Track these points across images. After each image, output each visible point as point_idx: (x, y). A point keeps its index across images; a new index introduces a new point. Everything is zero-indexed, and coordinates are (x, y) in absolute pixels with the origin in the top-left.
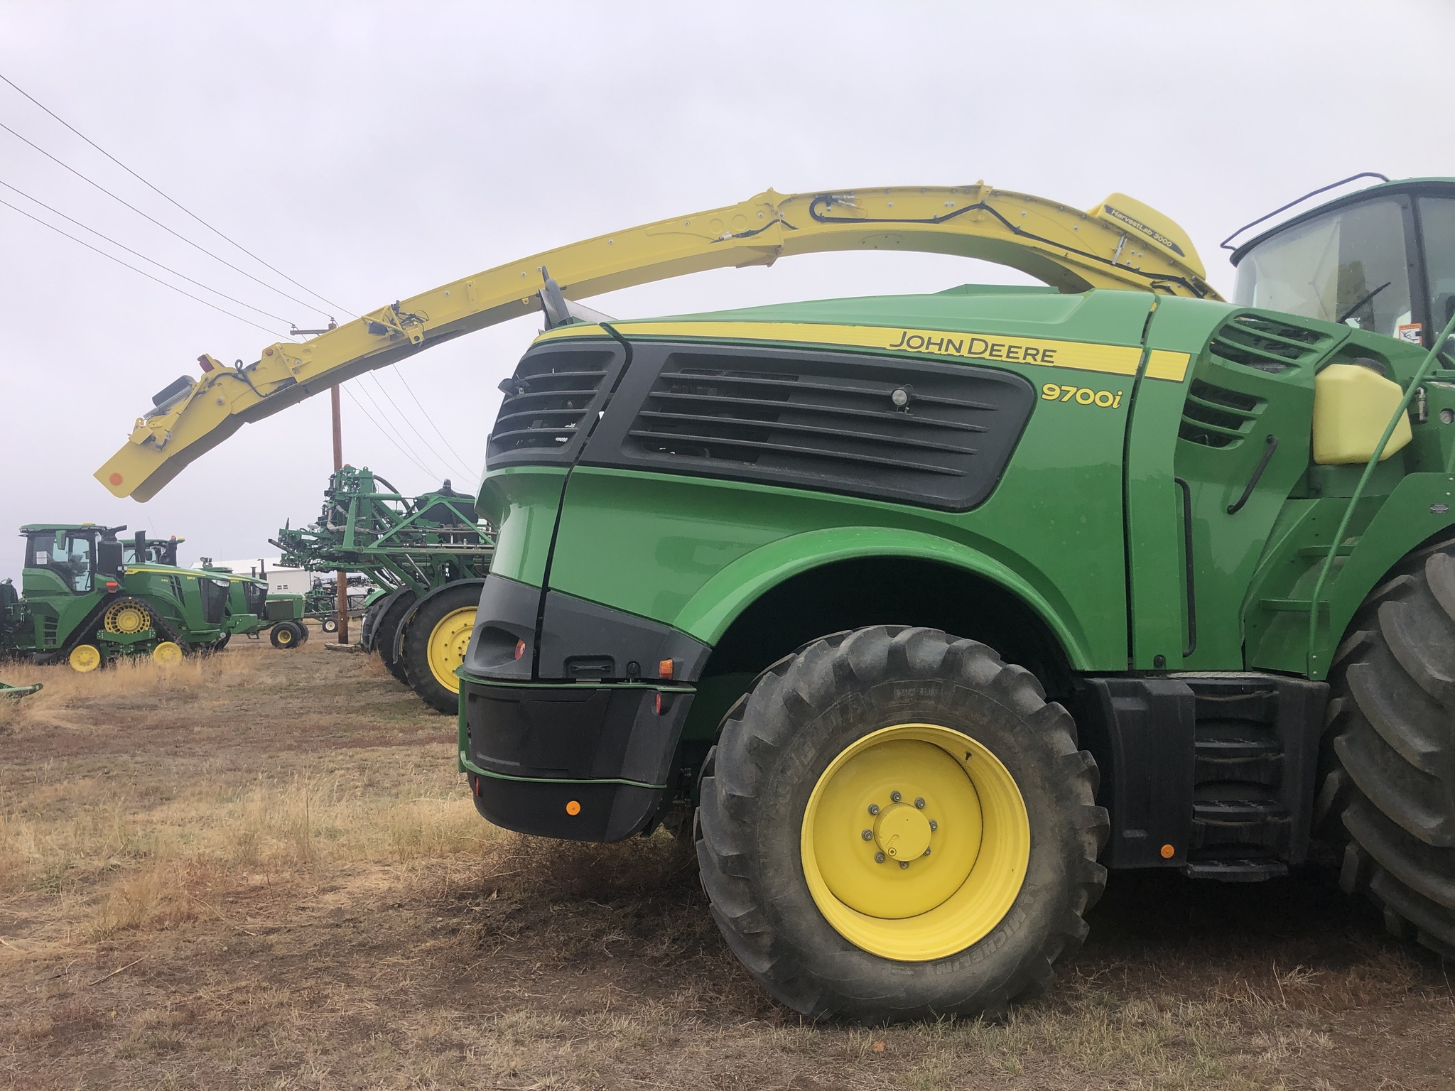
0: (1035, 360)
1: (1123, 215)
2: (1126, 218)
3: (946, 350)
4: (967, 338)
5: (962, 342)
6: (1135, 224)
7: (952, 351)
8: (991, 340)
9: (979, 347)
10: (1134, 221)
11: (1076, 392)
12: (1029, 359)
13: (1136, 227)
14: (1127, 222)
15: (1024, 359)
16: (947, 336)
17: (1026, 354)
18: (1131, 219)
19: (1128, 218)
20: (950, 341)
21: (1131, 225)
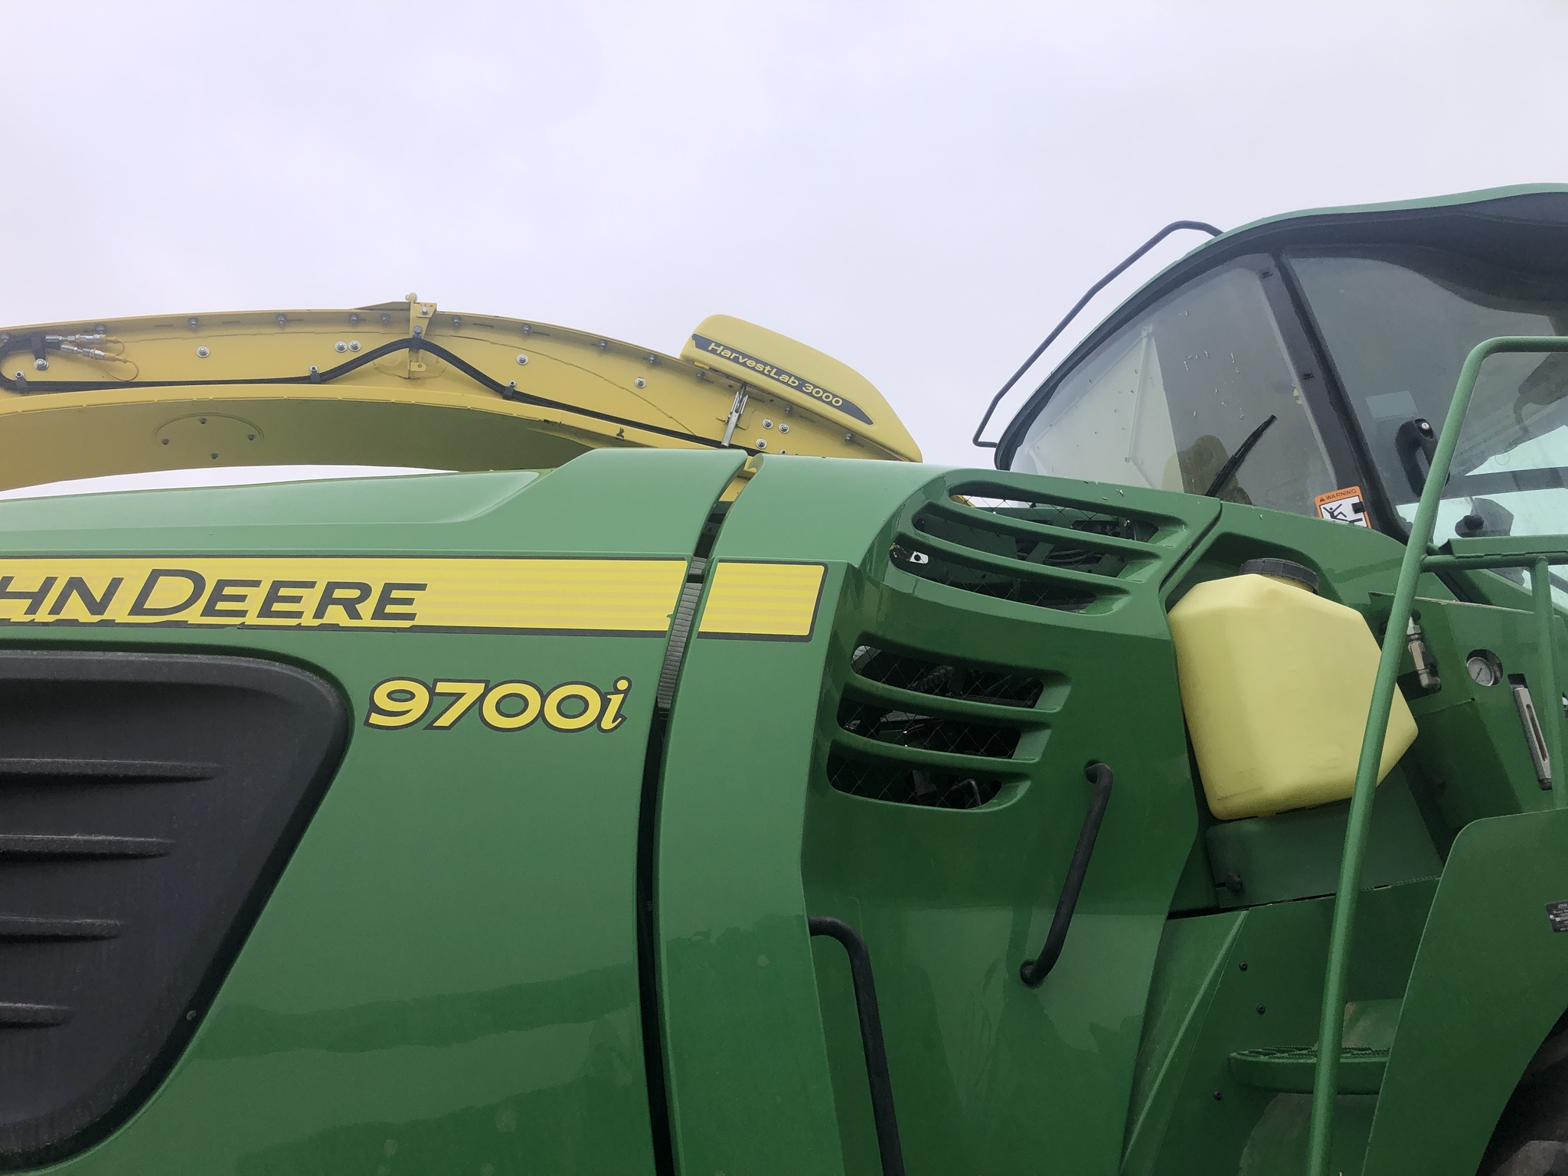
0: (354, 614)
1: (733, 351)
2: (739, 356)
3: (56, 609)
4: (135, 572)
5: (115, 583)
6: (760, 367)
7: (76, 609)
8: (213, 571)
9: (171, 592)
10: (758, 361)
11: (481, 699)
12: (336, 615)
13: (762, 373)
14: (744, 364)
15: (319, 613)
16: (64, 570)
17: (327, 600)
18: (750, 358)
19: (745, 356)
20: (76, 584)
21: (753, 369)
